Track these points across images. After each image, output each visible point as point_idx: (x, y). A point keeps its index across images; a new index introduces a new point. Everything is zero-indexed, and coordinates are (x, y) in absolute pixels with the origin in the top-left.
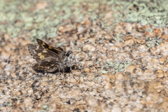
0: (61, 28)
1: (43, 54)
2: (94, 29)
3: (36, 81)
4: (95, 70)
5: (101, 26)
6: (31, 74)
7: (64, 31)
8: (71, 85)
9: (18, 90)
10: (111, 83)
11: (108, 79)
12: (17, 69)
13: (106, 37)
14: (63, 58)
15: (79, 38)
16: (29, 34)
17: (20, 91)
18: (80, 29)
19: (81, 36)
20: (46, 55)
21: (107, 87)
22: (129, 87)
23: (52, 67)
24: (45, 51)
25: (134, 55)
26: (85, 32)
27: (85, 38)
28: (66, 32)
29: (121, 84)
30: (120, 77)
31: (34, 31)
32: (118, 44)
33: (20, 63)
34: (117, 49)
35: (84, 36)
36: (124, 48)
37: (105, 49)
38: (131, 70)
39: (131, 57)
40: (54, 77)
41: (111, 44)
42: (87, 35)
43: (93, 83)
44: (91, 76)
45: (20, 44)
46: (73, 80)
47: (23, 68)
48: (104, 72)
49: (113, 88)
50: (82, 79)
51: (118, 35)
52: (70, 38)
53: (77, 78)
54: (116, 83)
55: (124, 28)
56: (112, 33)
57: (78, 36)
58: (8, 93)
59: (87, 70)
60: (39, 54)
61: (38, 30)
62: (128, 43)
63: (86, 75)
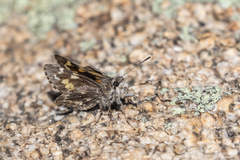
0: (81, 10)
1: (71, 81)
2: (141, 17)
3: (61, 128)
4: (161, 107)
5: (151, 8)
6: (46, 108)
7: (88, 15)
8: (125, 138)
9: (32, 148)
10: (195, 134)
11: (190, 128)
12: (19, 96)
13: (167, 34)
14: (108, 89)
15: (117, 33)
16: (24, 18)
17: (37, 150)
19: (120, 29)
20: (77, 83)
21: (189, 143)
23: (87, 103)
24: (75, 76)
25: (222, 72)
27: (128, 33)
28: (92, 19)
29: (212, 136)
30: (209, 122)
31: (32, 13)
32: (188, 47)
33: (22, 81)
34: (188, 58)
35: (125, 30)
37: (169, 58)
38: (224, 105)
39: (218, 75)
40: (91, 118)
41: (177, 49)
42: (131, 28)
43: (163, 135)
44: (158, 121)
45: (13, 41)
46: (127, 128)
47: (30, 93)
48: (179, 110)
49: (200, 143)
50: (142, 126)
51: (186, 29)
52: (101, 32)
53: (134, 124)
54: (205, 133)
55: (193, 14)
56: (173, 25)
59: (148, 106)
60: (65, 81)
61: (39, 12)
63: (148, 118)
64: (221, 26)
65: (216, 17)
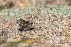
0: (25, 16)
2: (38, 16)
3: (21, 33)
4: (41, 29)
5: (40, 15)
6: (18, 31)
7: (27, 17)
8: (33, 34)
9: (15, 36)
10: (48, 33)
12: (12, 30)
13: (43, 18)
14: (30, 25)
15: (33, 19)
16: (14, 19)
17: (16, 36)
18: (33, 17)
19: (33, 18)
20: (24, 24)
21: (46, 34)
22: (54, 34)
23: (26, 28)
24: (23, 23)
25: (54, 24)
26: (35, 17)
27: (35, 19)
28: (28, 18)
29: (51, 33)
30: (51, 31)
32: (47, 20)
33: (13, 28)
34: (47, 22)
35: (34, 19)
36: (49, 22)
37: (43, 22)
38: (54, 28)
39: (53, 24)
40: (27, 31)
41: (45, 21)
42: (36, 18)
43: (41, 33)
44: (40, 31)
45: (11, 22)
46: (34, 32)
47: (14, 30)
48: (45, 29)
49: (49, 34)
50: (37, 32)
51: (47, 18)
52: (29, 19)
54: (50, 32)
55: (49, 15)
56: (44, 17)
57: (32, 19)
58: (11, 37)
59: (38, 29)
61: (17, 17)
62: (51, 20)
63: (38, 30)
64: (54, 17)
65: (53, 16)
